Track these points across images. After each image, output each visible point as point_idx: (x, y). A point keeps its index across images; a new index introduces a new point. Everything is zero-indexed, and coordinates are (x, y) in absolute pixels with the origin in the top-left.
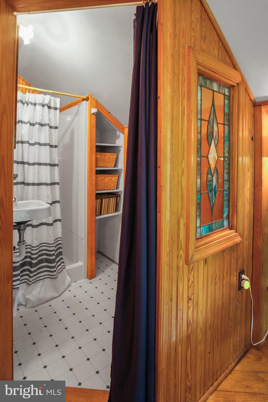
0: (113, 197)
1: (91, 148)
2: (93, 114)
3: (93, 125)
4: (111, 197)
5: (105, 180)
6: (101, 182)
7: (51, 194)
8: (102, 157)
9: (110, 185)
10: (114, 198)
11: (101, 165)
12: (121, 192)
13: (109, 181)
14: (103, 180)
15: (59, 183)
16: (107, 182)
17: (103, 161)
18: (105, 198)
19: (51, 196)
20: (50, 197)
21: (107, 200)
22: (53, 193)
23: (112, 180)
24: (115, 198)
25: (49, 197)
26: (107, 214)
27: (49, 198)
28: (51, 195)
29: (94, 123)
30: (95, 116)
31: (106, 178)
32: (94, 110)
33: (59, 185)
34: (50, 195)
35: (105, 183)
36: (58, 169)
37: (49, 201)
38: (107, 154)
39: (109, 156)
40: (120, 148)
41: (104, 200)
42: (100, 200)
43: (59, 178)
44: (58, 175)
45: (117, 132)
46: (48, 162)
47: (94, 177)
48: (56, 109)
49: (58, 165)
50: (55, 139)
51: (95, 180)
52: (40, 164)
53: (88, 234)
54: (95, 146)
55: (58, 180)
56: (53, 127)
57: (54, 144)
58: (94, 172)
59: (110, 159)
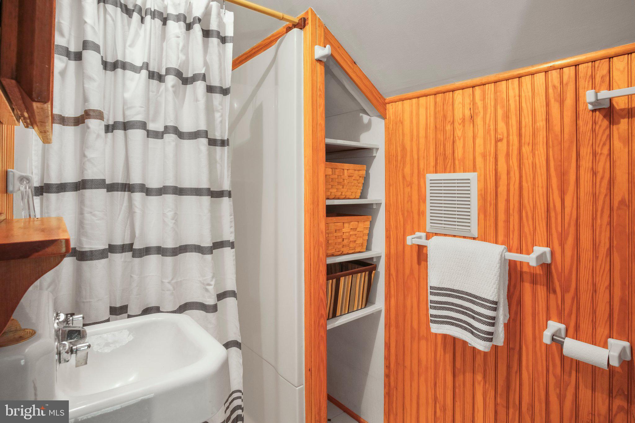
0: (361, 272)
1: (315, 150)
2: (319, 61)
3: (320, 90)
4: (357, 273)
5: (344, 230)
6: (335, 234)
7: (213, 277)
8: (337, 173)
9: (355, 241)
10: (364, 273)
11: (333, 194)
12: (379, 258)
13: (351, 233)
14: (339, 230)
15: (233, 243)
16: (347, 234)
17: (339, 183)
18: (345, 275)
19: (213, 283)
20: (210, 288)
21: (349, 278)
22: (218, 273)
23: (358, 230)
24: (367, 273)
25: (208, 287)
26: (348, 313)
27: (207, 290)
28: (214, 280)
29: (320, 87)
30: (323, 67)
31: (346, 225)
32: (321, 51)
33: (233, 247)
34: (212, 281)
35: (344, 237)
36: (231, 203)
37: (208, 300)
38: (346, 166)
39: (350, 171)
40: (374, 151)
41: (342, 279)
42: (334, 280)
43: (233, 229)
44: (231, 222)
45: (362, 117)
46: (204, 185)
47: (323, 226)
48: (223, 40)
49: (229, 194)
50: (221, 122)
51: (324, 230)
52: (179, 191)
53: (309, 373)
54: (324, 146)
55: (231, 233)
56: (216, 87)
57: (218, 136)
58: (322, 211)
59: (353, 178)
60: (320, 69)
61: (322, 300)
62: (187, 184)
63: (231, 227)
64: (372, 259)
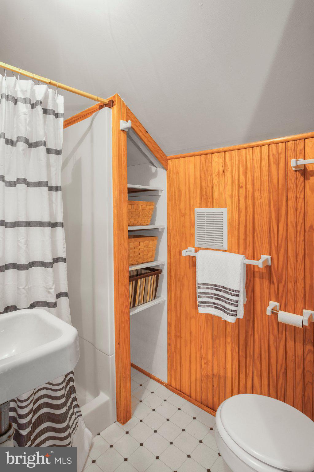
0: (151, 275)
1: (120, 192)
2: (123, 131)
3: (124, 151)
4: (149, 276)
5: (140, 247)
6: (134, 250)
7: (53, 283)
8: (134, 208)
9: (147, 254)
10: (153, 276)
11: (132, 222)
12: (163, 265)
13: (145, 249)
14: (137, 247)
15: (65, 259)
16: (142, 250)
17: (136, 215)
18: (141, 278)
19: (54, 287)
20: (52, 291)
21: (143, 280)
22: (56, 281)
23: (149, 246)
24: (156, 276)
25: (50, 290)
26: (143, 303)
27: (49, 293)
28: (54, 285)
29: (123, 149)
30: (125, 135)
31: (141, 244)
32: (125, 125)
33: (65, 262)
34: (53, 286)
35: (140, 252)
36: (64, 231)
37: (50, 299)
38: (141, 203)
39: (144, 206)
40: (160, 192)
41: (139, 281)
42: (134, 282)
43: (65, 249)
44: (64, 244)
45: (151, 168)
46: (46, 219)
47: (126, 245)
48: (57, 116)
49: (62, 225)
50: (56, 174)
51: (127, 248)
52: (28, 224)
53: (118, 346)
54: (127, 190)
55: (64, 252)
56: (52, 149)
57: (54, 184)
58: (126, 234)
59: (146, 211)
60: (123, 136)
61: (126, 295)
62: (33, 219)
63: (64, 248)
64: (158, 266)
